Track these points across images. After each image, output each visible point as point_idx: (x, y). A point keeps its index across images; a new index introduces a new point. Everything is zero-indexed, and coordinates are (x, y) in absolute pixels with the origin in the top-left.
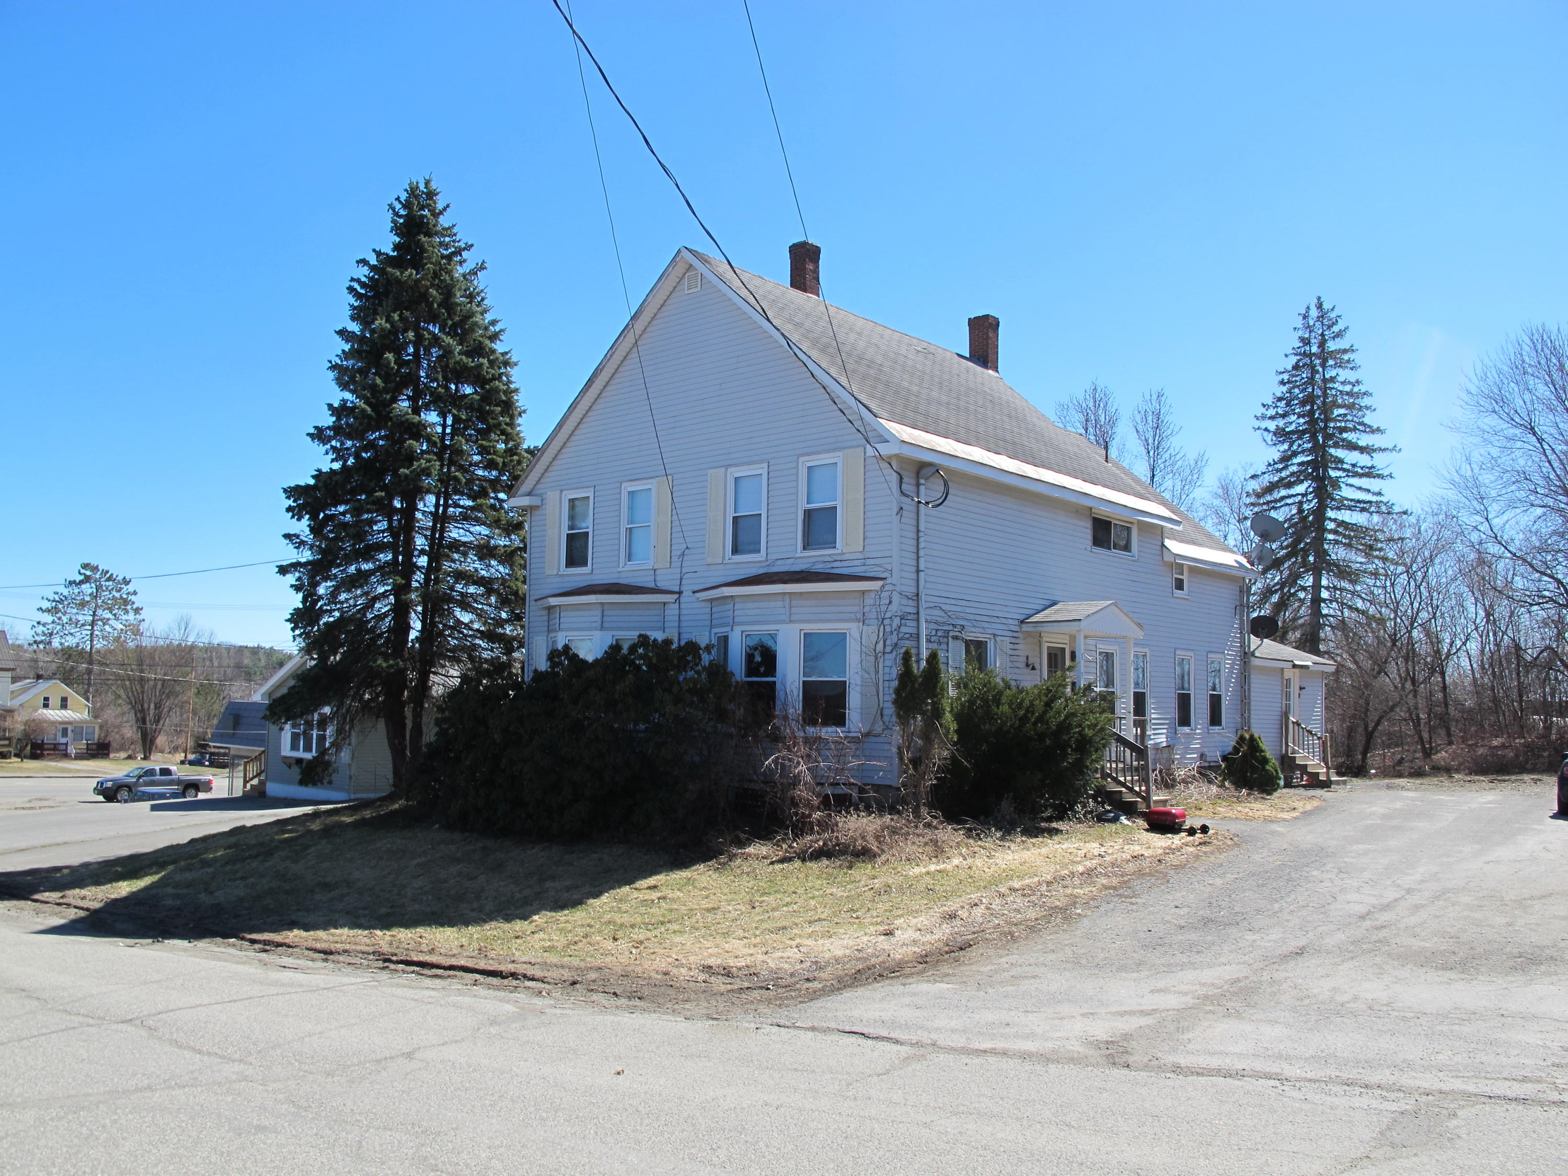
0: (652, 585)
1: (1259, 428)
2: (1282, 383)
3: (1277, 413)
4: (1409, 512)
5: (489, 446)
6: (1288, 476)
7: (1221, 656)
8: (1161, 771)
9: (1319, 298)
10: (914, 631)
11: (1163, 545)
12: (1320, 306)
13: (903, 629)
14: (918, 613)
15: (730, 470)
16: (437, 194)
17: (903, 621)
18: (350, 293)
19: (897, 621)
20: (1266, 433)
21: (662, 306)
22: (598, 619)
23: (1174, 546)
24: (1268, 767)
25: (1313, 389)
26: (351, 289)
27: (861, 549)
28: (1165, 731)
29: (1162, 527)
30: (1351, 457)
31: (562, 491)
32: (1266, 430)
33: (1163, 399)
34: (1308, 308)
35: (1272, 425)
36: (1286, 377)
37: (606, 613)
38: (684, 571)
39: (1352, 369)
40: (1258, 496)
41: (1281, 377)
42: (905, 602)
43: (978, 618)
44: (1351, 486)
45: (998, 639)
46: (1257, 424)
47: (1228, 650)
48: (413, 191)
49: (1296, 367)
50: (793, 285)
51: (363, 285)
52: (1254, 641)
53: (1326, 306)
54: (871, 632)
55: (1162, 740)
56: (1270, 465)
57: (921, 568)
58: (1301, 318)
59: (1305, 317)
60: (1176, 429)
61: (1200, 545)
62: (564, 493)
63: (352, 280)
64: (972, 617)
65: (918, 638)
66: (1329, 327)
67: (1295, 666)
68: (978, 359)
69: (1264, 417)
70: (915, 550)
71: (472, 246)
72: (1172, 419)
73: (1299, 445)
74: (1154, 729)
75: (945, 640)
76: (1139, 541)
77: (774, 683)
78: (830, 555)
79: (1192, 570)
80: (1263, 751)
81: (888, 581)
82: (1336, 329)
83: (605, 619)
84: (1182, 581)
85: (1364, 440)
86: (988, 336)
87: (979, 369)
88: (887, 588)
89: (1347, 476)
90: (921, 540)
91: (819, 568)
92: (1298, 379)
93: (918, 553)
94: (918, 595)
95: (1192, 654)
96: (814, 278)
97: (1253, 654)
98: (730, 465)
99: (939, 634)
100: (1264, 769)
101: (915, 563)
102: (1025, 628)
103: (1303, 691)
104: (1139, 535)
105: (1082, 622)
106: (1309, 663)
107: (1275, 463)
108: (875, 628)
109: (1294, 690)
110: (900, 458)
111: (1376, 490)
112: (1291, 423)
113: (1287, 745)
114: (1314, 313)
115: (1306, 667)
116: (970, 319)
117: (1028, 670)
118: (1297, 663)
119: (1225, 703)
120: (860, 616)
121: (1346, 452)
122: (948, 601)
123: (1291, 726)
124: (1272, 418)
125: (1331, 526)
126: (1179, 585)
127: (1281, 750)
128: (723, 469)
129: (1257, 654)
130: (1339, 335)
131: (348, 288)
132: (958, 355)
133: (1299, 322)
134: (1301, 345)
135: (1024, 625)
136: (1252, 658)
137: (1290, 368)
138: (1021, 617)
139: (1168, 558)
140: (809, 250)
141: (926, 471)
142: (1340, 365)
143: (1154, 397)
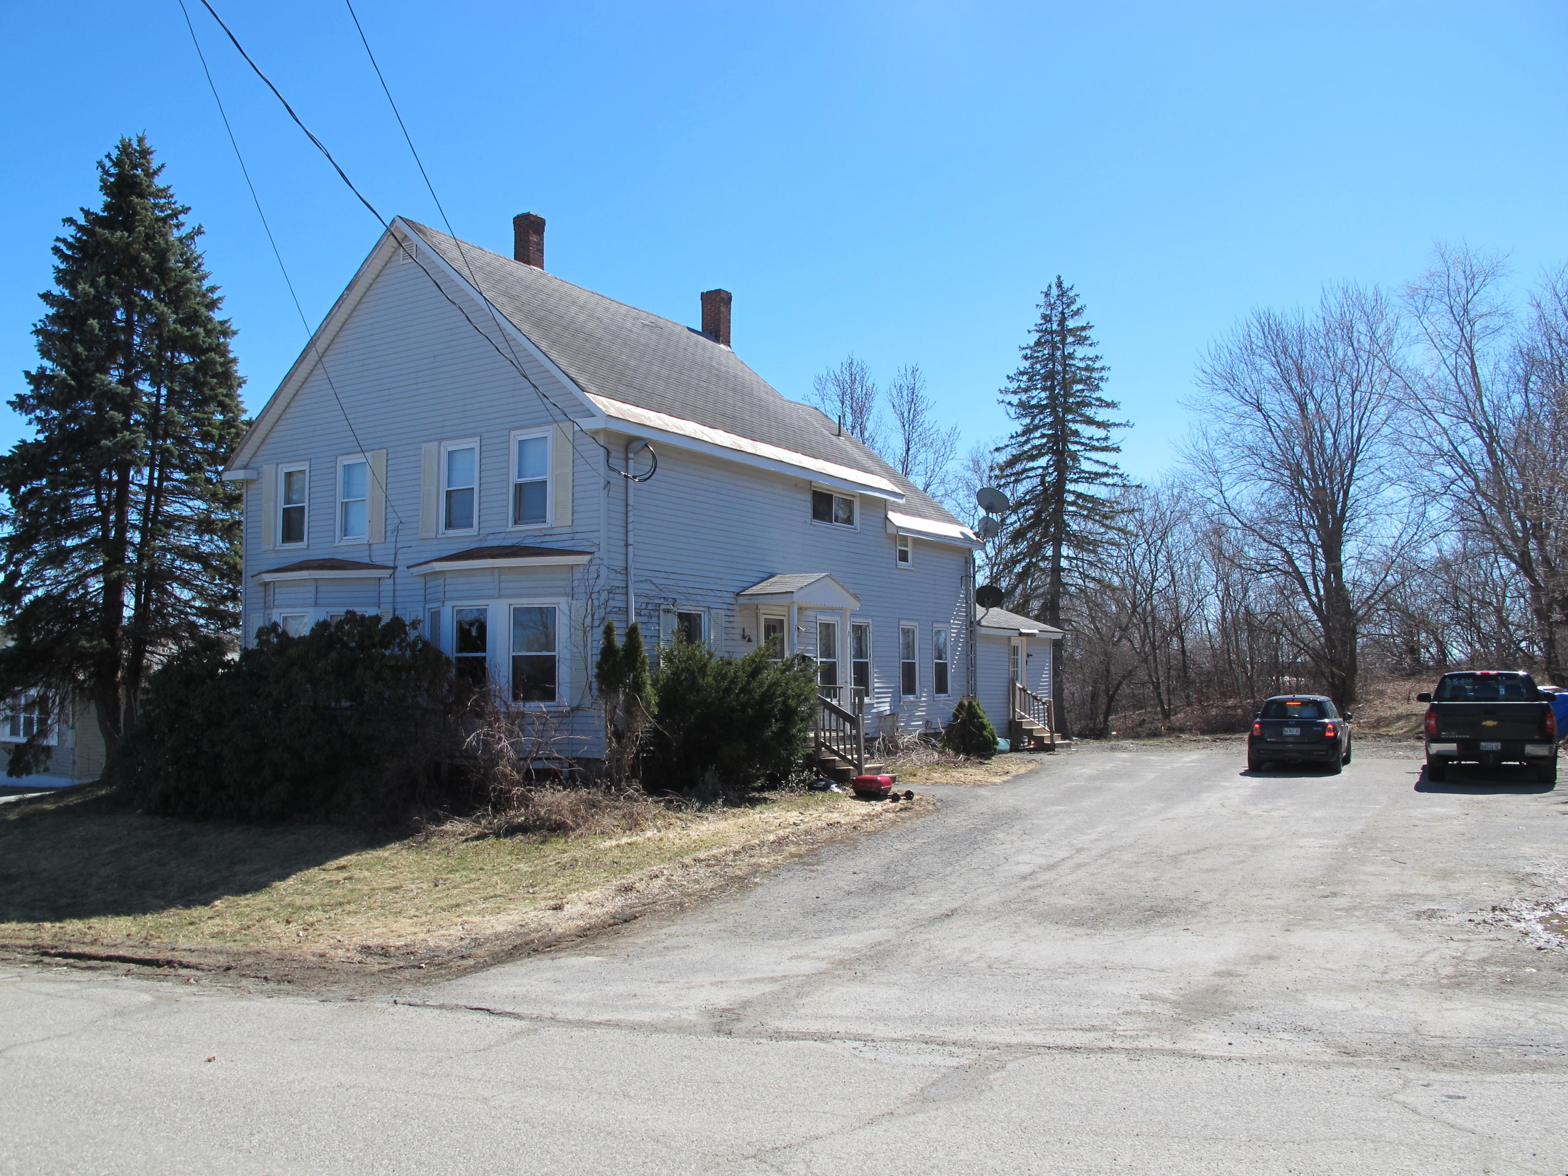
0: (367, 560)
1: (1003, 401)
2: (1026, 358)
3: (1019, 387)
4: (1143, 486)
5: (204, 418)
6: (1030, 450)
7: (948, 626)
8: (884, 739)
9: (1059, 277)
10: (622, 605)
11: (886, 518)
12: (1059, 285)
13: (611, 603)
14: (627, 587)
15: (444, 444)
16: (151, 153)
17: (611, 595)
18: (55, 254)
19: (604, 595)
20: (1009, 407)
21: (378, 276)
22: (312, 595)
23: (897, 519)
24: (985, 733)
25: (1054, 365)
26: (56, 250)
27: (570, 524)
28: (889, 699)
29: (885, 500)
30: (1086, 431)
31: (277, 464)
32: (1010, 403)
33: (918, 373)
34: (1050, 286)
35: (1015, 400)
36: (1029, 352)
37: (320, 589)
38: (399, 545)
39: (1091, 345)
40: (1002, 469)
41: (1024, 352)
42: (613, 576)
43: (691, 591)
44: (1089, 459)
45: (712, 611)
46: (1001, 397)
47: (954, 620)
48: (125, 148)
49: (1038, 343)
50: (517, 257)
51: (70, 246)
52: (980, 610)
53: (1066, 285)
54: (579, 604)
55: (886, 708)
56: (1012, 437)
57: (630, 542)
58: (1043, 295)
59: (1047, 295)
60: (931, 403)
61: (926, 517)
62: (280, 466)
63: (58, 239)
64: (684, 590)
65: (627, 612)
66: (1068, 306)
67: (1021, 634)
68: (711, 333)
69: (1007, 391)
70: (623, 524)
71: (189, 209)
72: (926, 393)
73: (1041, 420)
74: (878, 698)
75: (657, 613)
76: (861, 513)
77: (484, 658)
78: (539, 530)
79: (916, 542)
80: (980, 718)
81: (596, 555)
82: (1074, 307)
83: (320, 595)
84: (906, 552)
85: (1102, 415)
86: (719, 310)
87: (710, 343)
88: (594, 562)
89: (1085, 450)
90: (630, 514)
91: (529, 542)
92: (1039, 355)
93: (627, 527)
94: (627, 569)
95: (916, 624)
96: (538, 250)
97: (979, 623)
98: (444, 439)
99: (650, 607)
100: (981, 735)
101: (623, 537)
102: (741, 600)
103: (1031, 659)
104: (861, 508)
105: (795, 595)
106: (1036, 631)
107: (1018, 436)
108: (584, 602)
109: (1022, 657)
110: (608, 433)
111: (1112, 463)
112: (1033, 398)
113: (1014, 711)
114: (1055, 292)
115: (1033, 635)
116: (702, 294)
117: (745, 642)
118: (1023, 631)
119: (951, 671)
120: (569, 590)
121: (1084, 426)
122: (657, 574)
123: (1018, 692)
124: (1015, 392)
125: (1070, 498)
126: (904, 557)
127: (1009, 716)
128: (436, 443)
129: (983, 623)
130: (1077, 313)
131: (52, 249)
132: (689, 329)
133: (1041, 300)
134: (1043, 322)
135: (739, 598)
136: (978, 627)
137: (1032, 344)
138: (737, 590)
139: (890, 530)
140: (533, 222)
141: (635, 446)
142: (1081, 341)
143: (909, 372)
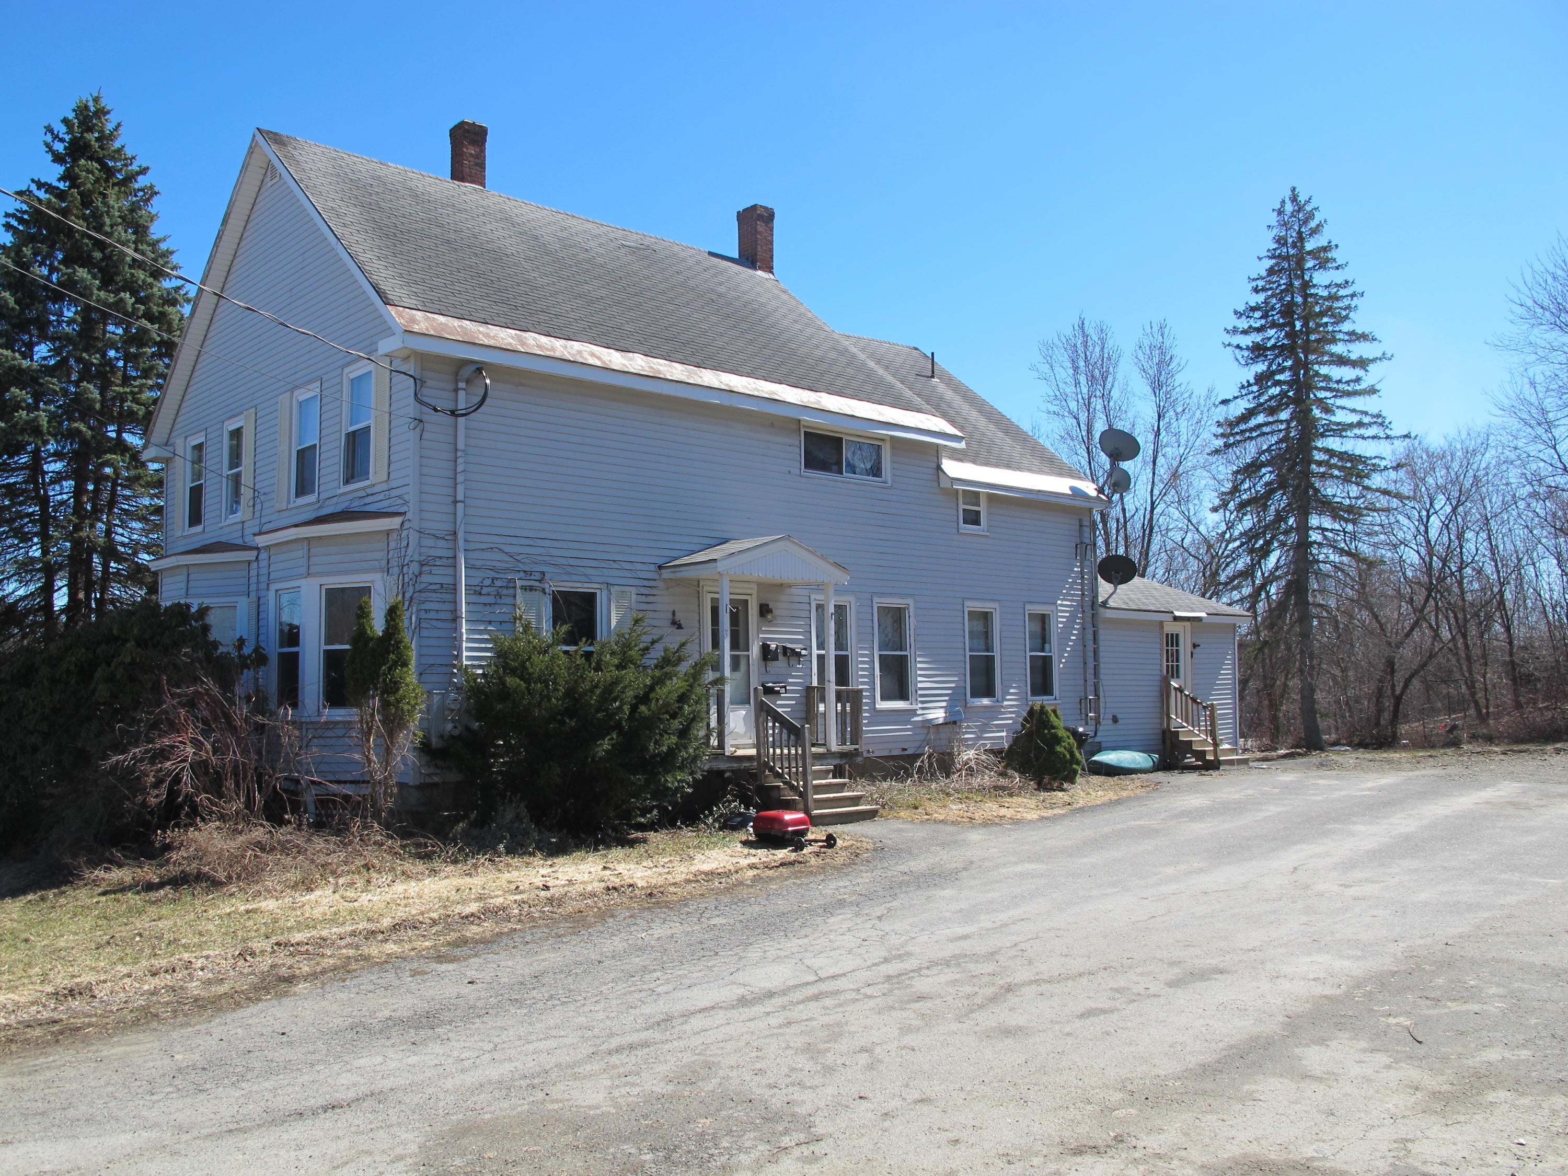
0: (240, 542)
1: (1229, 345)
2: (1256, 290)
3: (1250, 327)
4: (1413, 435)
5: (126, 393)
6: (1266, 401)
7: (1053, 608)
8: (929, 757)
9: (1294, 189)
10: (447, 580)
11: (939, 468)
12: (1294, 199)
13: (425, 578)
14: (455, 557)
15: (296, 393)
16: (108, 112)
17: (425, 568)
18: (7, 231)
19: (415, 567)
20: (1237, 351)
21: (254, 205)
22: (183, 585)
23: (952, 468)
24: (1058, 749)
25: (1293, 298)
26: (8, 226)
27: (385, 478)
28: (944, 704)
29: (937, 445)
30: (1336, 372)
31: (186, 437)
32: (1238, 347)
33: (1166, 331)
34: (1283, 202)
35: (1247, 341)
36: (1261, 283)
37: (192, 577)
38: (263, 521)
39: (1337, 268)
40: (1231, 425)
41: (1254, 284)
42: (430, 542)
43: (572, 562)
44: (1343, 408)
45: (612, 589)
46: (1228, 339)
47: (1062, 600)
48: (82, 111)
49: (1271, 272)
50: (454, 176)
51: (21, 221)
52: (1104, 588)
53: (1302, 198)
54: (391, 580)
55: (938, 715)
56: (1243, 387)
57: (460, 497)
58: (1275, 214)
59: (1280, 212)
60: (1183, 364)
61: (1019, 469)
62: (189, 439)
63: (7, 215)
64: (563, 561)
65: (455, 589)
66: (1306, 222)
67: (1176, 619)
68: (747, 259)
69: (1235, 331)
70: (451, 475)
71: (148, 168)
72: (1180, 352)
73: (1279, 364)
74: (923, 702)
75: (511, 591)
76: (893, 462)
77: (297, 653)
78: (363, 489)
79: (992, 498)
80: (1053, 727)
81: (408, 516)
82: (1313, 224)
83: (191, 584)
84: (978, 513)
85: (1357, 350)
86: (756, 230)
87: (750, 271)
88: (406, 525)
89: (1335, 397)
90: (460, 461)
91: (356, 506)
92: (1274, 286)
93: (456, 479)
94: (455, 533)
95: (996, 605)
96: (477, 164)
97: (1104, 604)
98: (297, 387)
99: (498, 583)
100: (1052, 752)
101: (450, 491)
102: (666, 574)
103: (1198, 650)
104: (893, 455)
105: (719, 564)
106: (1203, 615)
107: (1250, 385)
108: (395, 577)
109: (1184, 647)
111: (1375, 411)
112: (1269, 339)
113: (1169, 718)
114: (1289, 208)
115: (1199, 619)
116: (738, 213)
117: (673, 629)
118: (1177, 614)
119: (1058, 667)
120: (384, 563)
121: (1334, 367)
122: (514, 540)
123: (1173, 692)
124: (1245, 332)
125: (1318, 456)
126: (973, 518)
127: (1161, 724)
128: (288, 394)
129: (1111, 603)
130: (1314, 231)
131: (4, 225)
132: (711, 254)
133: (1273, 219)
134: (1275, 246)
135: (662, 571)
136: (1102, 610)
137: (1264, 274)
138: (660, 561)
139: (944, 484)
140: (468, 131)
141: (467, 371)
142: (1323, 264)
143: (1155, 329)
